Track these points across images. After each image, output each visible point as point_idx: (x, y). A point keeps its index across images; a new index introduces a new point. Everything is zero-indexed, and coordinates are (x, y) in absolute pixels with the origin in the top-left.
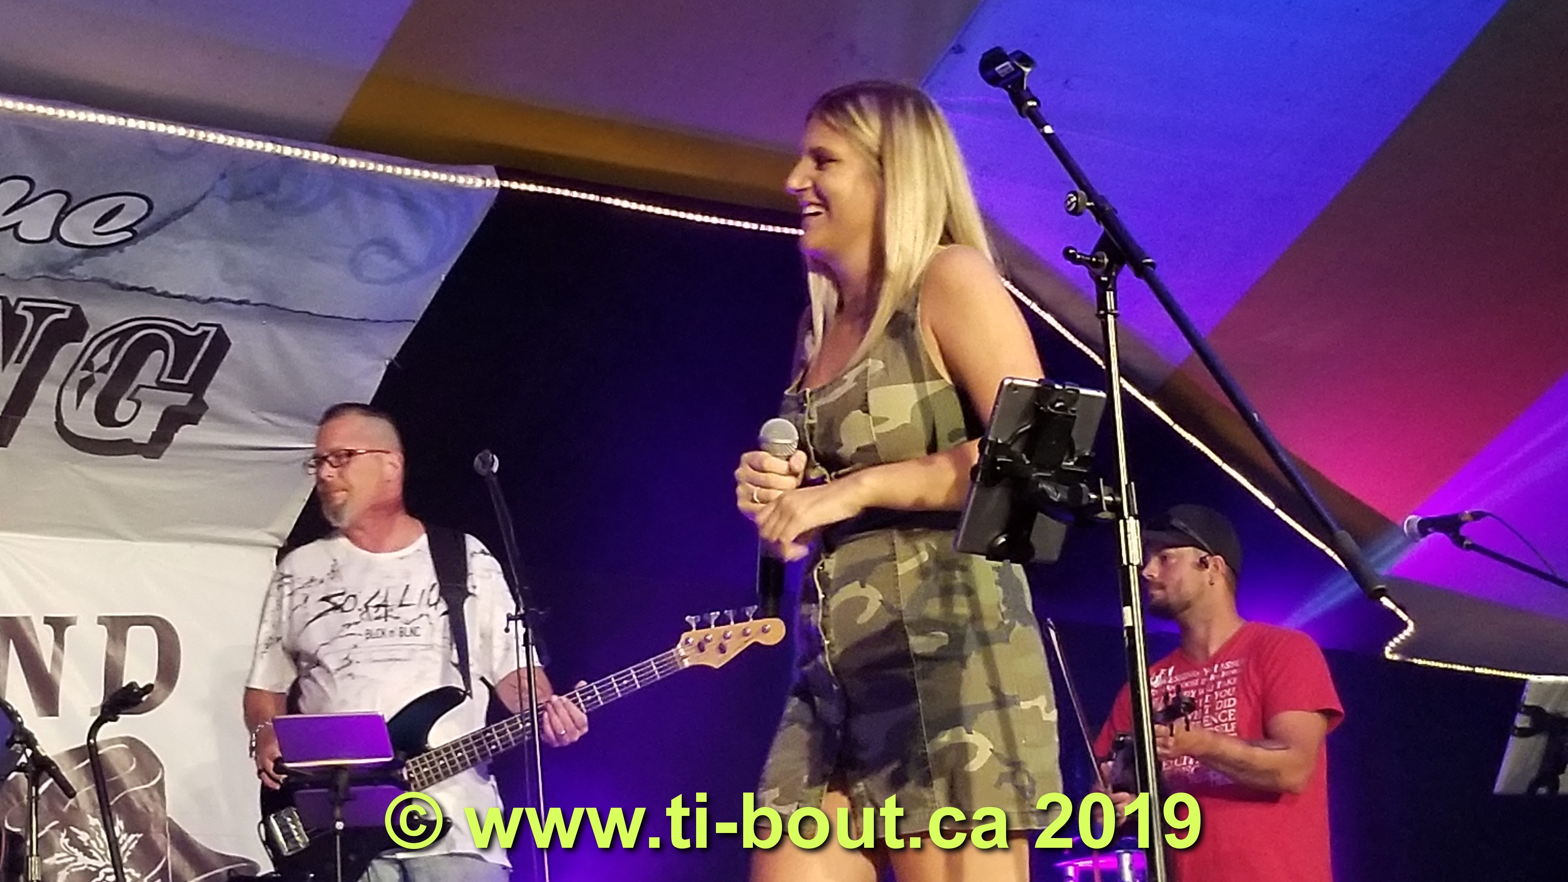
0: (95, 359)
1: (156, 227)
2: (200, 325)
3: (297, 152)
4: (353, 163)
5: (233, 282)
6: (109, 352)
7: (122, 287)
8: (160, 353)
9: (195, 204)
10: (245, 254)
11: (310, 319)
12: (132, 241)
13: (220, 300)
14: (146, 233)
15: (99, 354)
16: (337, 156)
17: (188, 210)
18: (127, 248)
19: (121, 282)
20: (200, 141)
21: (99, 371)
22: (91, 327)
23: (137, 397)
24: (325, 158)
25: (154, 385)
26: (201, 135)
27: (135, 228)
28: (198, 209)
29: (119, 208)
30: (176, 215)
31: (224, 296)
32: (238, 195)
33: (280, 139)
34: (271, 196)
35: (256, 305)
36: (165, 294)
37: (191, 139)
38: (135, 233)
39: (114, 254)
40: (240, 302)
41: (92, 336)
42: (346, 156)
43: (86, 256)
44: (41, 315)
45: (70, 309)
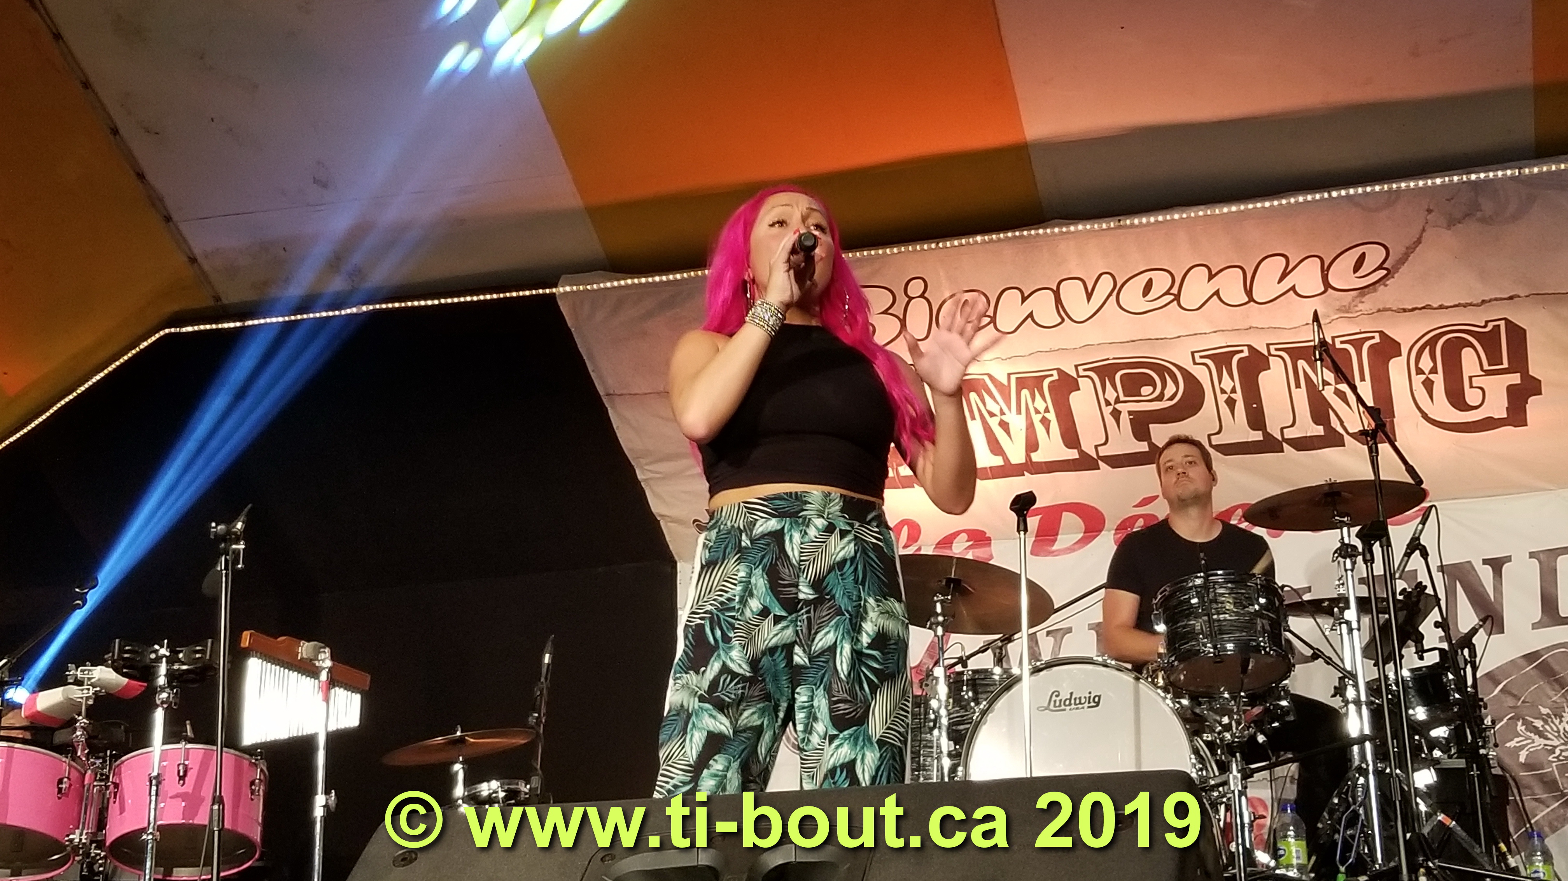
0: (1420, 366)
1: (1400, 262)
2: (1488, 322)
6: (1428, 357)
8: (1469, 350)
9: (1421, 237)
12: (1389, 276)
13: (1492, 300)
14: (1396, 268)
15: (1421, 362)
16: (1518, 169)
17: (1418, 242)
18: (1388, 282)
19: (1401, 306)
21: (1430, 373)
22: (1402, 343)
23: (1475, 385)
25: (1483, 373)
27: (1384, 267)
28: (1423, 240)
29: (1364, 255)
30: (1410, 248)
31: (1492, 297)
32: (1452, 221)
34: (1480, 214)
36: (1443, 307)
38: (1388, 270)
39: (1382, 288)
41: (1407, 349)
43: (1363, 295)
44: (1357, 344)
45: (1377, 335)
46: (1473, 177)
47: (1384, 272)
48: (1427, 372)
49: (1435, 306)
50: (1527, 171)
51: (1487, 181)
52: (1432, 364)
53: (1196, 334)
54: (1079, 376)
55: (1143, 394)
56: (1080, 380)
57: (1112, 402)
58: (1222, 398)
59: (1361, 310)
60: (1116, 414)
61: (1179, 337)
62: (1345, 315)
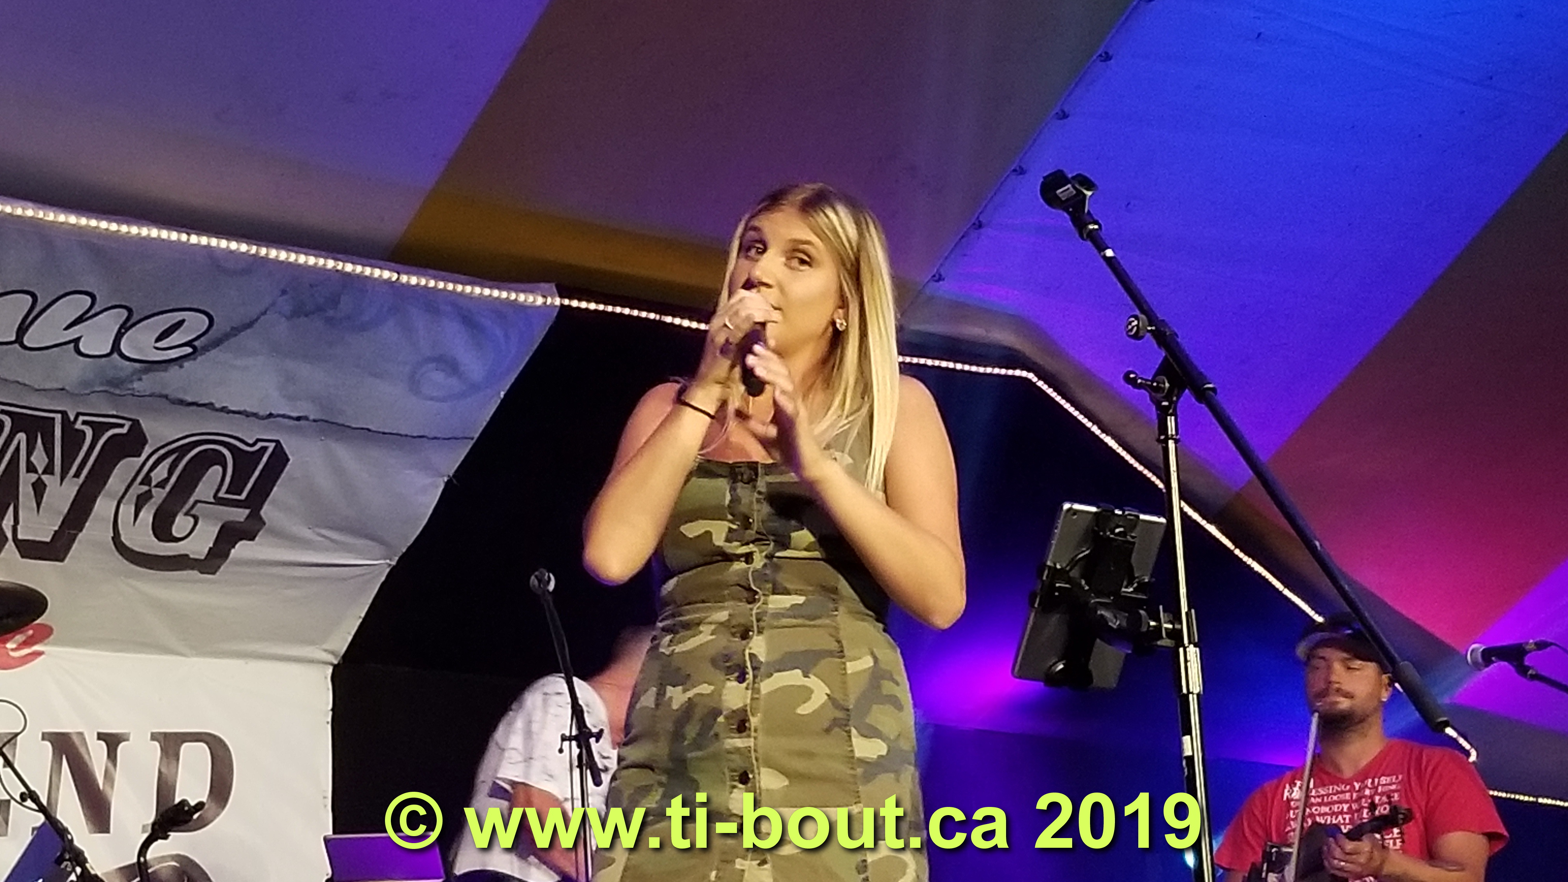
0: (152, 474)
1: (217, 343)
2: (258, 440)
3: (359, 269)
4: (414, 280)
5: (292, 398)
6: (167, 466)
7: (182, 402)
8: (218, 469)
9: (256, 320)
10: (304, 370)
11: (368, 434)
12: (192, 357)
13: (279, 416)
14: (206, 349)
15: (155, 471)
16: (398, 273)
17: (250, 325)
18: (186, 364)
19: (181, 396)
20: (262, 257)
21: (156, 486)
22: (150, 441)
23: (193, 512)
24: (386, 274)
25: (212, 500)
26: (263, 251)
27: (196, 343)
28: (256, 325)
29: (181, 323)
30: (236, 331)
31: (281, 412)
32: (298, 312)
33: (340, 256)
34: (331, 313)
35: (315, 421)
36: (223, 409)
37: (253, 255)
38: (195, 349)
39: (174, 369)
40: (298, 419)
41: (150, 451)
42: (407, 273)
43: (146, 371)
44: (99, 429)
45: (128, 424)
46: (349, 267)
47: (189, 350)
48: (154, 483)
49: (218, 406)
50: (404, 278)
51: (360, 277)
52: (165, 475)
59: (133, 389)
62: (112, 390)
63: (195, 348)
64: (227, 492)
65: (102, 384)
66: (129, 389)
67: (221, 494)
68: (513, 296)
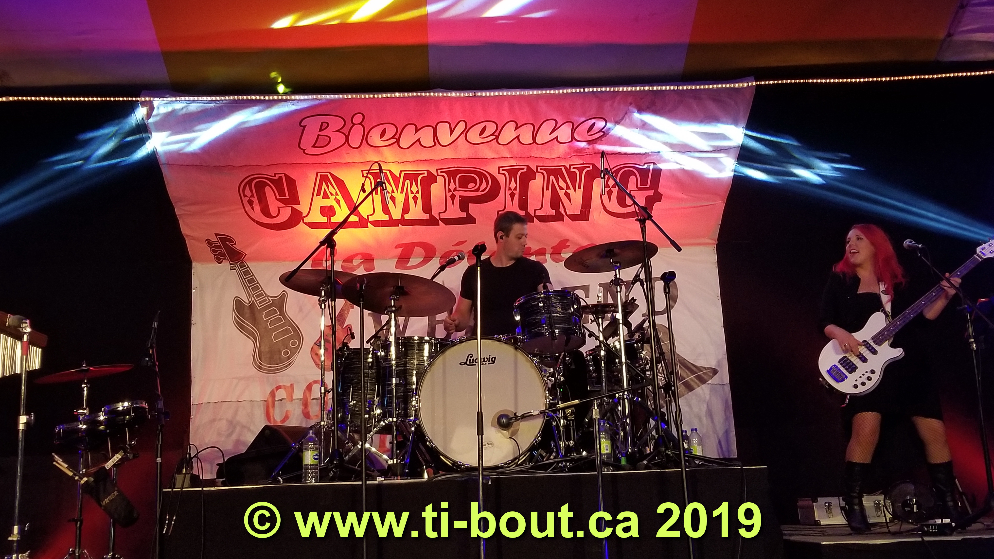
2: (645, 163)
3: (659, 88)
4: (685, 88)
8: (633, 177)
9: (624, 117)
12: (604, 136)
14: (608, 132)
15: (610, 181)
16: (678, 86)
17: (621, 120)
18: (603, 139)
20: (616, 92)
21: (612, 188)
24: (672, 88)
25: (636, 189)
26: (616, 89)
27: (603, 130)
29: (594, 124)
30: (617, 123)
34: (654, 108)
36: (626, 154)
37: (613, 91)
39: (599, 142)
42: (682, 85)
44: (581, 170)
45: (591, 166)
46: (655, 88)
47: (602, 133)
48: (611, 186)
50: (681, 88)
51: (661, 91)
53: (502, 158)
54: (438, 175)
55: (469, 187)
56: (438, 177)
57: (452, 191)
58: (508, 192)
59: (587, 152)
60: (453, 197)
61: (494, 158)
62: (579, 154)
63: (603, 132)
64: (641, 185)
65: (574, 153)
66: (585, 153)
67: (639, 186)
68: (732, 85)
